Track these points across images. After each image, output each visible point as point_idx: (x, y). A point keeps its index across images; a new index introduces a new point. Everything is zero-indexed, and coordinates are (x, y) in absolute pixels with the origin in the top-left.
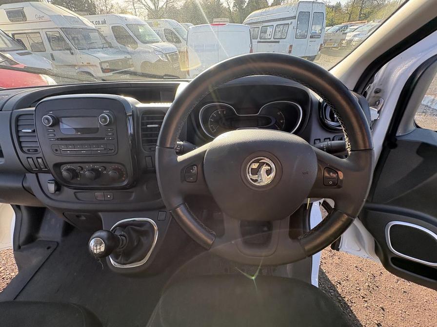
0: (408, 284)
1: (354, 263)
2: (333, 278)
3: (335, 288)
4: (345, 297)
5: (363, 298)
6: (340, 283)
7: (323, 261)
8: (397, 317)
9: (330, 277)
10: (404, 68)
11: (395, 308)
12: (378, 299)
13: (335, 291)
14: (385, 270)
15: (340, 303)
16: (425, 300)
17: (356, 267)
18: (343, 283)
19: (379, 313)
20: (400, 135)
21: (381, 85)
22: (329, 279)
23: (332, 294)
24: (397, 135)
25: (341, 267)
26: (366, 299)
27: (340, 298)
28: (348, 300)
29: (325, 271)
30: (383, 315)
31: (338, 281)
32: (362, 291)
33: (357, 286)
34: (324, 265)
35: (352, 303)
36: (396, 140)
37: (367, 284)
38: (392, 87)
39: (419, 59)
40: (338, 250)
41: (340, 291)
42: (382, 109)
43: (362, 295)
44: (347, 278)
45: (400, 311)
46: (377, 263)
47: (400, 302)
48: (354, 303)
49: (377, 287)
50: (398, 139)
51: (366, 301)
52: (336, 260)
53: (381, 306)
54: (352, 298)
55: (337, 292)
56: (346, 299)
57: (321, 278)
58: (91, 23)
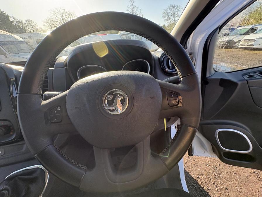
0: (235, 168)
1: (203, 162)
2: (194, 175)
3: (196, 182)
4: (204, 187)
5: (214, 184)
6: (199, 178)
7: (186, 165)
8: (236, 192)
9: (192, 175)
10: (201, 39)
11: (233, 186)
12: (222, 182)
13: (197, 184)
14: (221, 162)
15: (202, 192)
16: (246, 176)
17: (205, 164)
18: (201, 177)
19: (225, 193)
20: (208, 76)
21: (192, 50)
22: (192, 177)
23: (196, 187)
24: (207, 76)
25: (196, 166)
26: (216, 185)
27: (201, 189)
28: (206, 189)
29: (188, 172)
30: (228, 193)
31: (198, 176)
32: (212, 179)
33: (209, 176)
34: (187, 167)
35: (209, 190)
36: (207, 79)
37: (214, 174)
38: (197, 50)
39: (207, 33)
40: (192, 155)
41: (200, 183)
42: (196, 63)
43: (213, 182)
44: (202, 173)
45: (236, 187)
46: (215, 159)
47: (234, 181)
48: (210, 189)
49: (220, 174)
50: (208, 78)
51: (216, 186)
52: (193, 162)
53: (225, 187)
54: (208, 187)
55: (199, 184)
56: (205, 188)
57: (187, 177)
58: (21, 38)
